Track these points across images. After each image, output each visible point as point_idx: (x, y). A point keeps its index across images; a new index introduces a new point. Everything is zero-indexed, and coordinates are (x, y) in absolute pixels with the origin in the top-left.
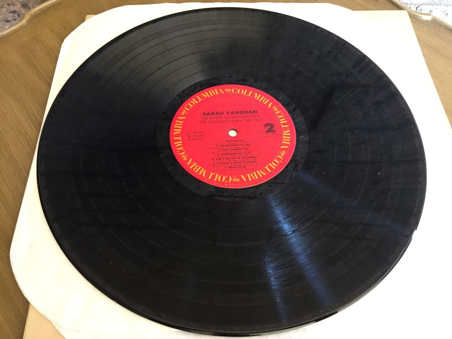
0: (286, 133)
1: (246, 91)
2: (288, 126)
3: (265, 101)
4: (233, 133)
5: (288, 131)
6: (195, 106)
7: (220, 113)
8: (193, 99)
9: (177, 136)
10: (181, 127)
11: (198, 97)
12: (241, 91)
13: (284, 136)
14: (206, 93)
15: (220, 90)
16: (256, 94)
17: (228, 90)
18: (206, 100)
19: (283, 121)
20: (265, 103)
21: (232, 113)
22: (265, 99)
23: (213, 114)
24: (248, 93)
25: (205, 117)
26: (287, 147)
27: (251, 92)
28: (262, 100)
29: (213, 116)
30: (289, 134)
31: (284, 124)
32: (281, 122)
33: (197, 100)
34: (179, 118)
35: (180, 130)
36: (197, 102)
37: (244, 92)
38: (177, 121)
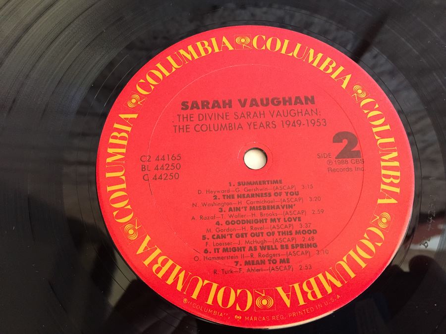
0: (390, 159)
1: (286, 42)
2: (392, 140)
3: (335, 69)
4: (254, 160)
5: (395, 154)
6: (164, 83)
7: (224, 102)
8: (159, 65)
9: (115, 167)
10: (125, 143)
11: (169, 58)
12: (274, 44)
13: (386, 168)
14: (190, 48)
15: (224, 40)
16: (312, 51)
17: (242, 40)
18: (189, 67)
19: (379, 126)
20: (333, 76)
21: (254, 103)
22: (334, 65)
23: (205, 105)
24: (291, 48)
25: (184, 113)
26: (393, 201)
27: (299, 46)
28: (327, 68)
29: (206, 111)
30: (396, 164)
31: (382, 134)
32: (375, 130)
33: (168, 66)
34: (123, 116)
35: (124, 151)
36: (167, 74)
37: (282, 46)
38: (116, 126)
